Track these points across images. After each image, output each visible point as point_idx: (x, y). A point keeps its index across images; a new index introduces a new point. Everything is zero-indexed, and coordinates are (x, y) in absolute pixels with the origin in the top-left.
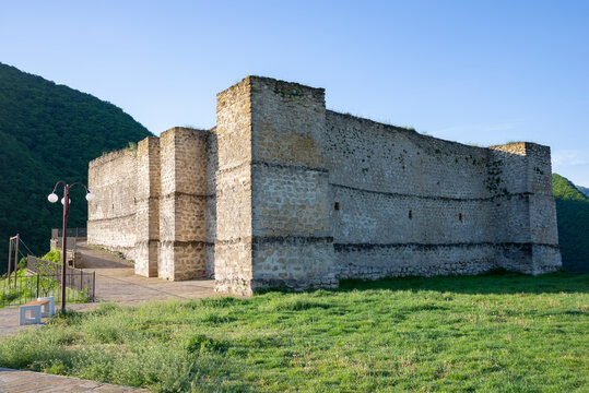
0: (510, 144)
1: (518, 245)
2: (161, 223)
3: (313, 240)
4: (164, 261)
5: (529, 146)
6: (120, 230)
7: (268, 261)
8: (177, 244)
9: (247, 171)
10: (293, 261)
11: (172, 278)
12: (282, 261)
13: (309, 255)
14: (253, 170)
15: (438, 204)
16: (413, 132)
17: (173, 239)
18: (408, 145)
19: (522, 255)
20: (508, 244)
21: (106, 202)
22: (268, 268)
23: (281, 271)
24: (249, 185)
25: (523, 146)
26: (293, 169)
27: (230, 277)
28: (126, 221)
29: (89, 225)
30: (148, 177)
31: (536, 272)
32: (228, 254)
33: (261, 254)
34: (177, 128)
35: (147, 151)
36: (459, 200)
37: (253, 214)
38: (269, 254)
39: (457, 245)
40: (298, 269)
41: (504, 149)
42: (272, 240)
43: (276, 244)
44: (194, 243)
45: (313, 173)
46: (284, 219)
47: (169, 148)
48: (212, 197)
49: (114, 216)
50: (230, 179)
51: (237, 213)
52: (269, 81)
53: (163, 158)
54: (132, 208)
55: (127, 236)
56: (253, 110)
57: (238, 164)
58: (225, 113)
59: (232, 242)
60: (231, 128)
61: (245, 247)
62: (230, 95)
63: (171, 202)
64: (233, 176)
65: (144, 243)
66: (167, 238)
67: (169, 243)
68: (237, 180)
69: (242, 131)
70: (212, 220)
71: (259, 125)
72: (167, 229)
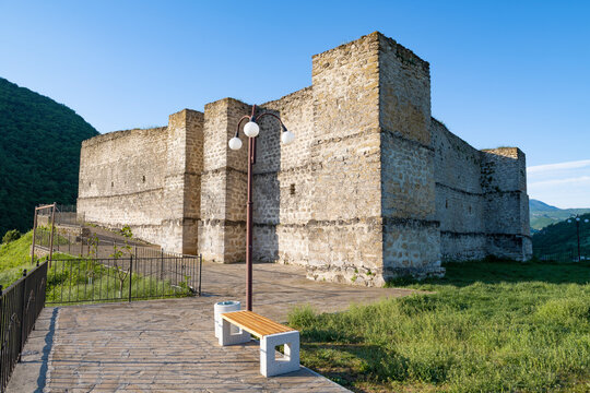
0: (502, 149)
1: (509, 236)
2: (204, 201)
3: (425, 223)
4: (208, 241)
5: (518, 150)
6: (122, 208)
7: (395, 246)
8: (227, 223)
9: (374, 142)
10: (413, 247)
11: (221, 259)
12: (405, 246)
13: (424, 240)
14: (382, 139)
15: (460, 196)
16: (444, 127)
17: (223, 217)
18: (444, 139)
19: (512, 244)
20: (499, 235)
21: (103, 180)
22: (395, 254)
23: (404, 258)
24: (377, 157)
25: (515, 151)
26: (411, 143)
27: (339, 263)
28: (131, 200)
29: (79, 203)
30: (183, 151)
31: (524, 260)
32: (335, 236)
33: (390, 237)
34: (229, 99)
35: (184, 123)
36: (469, 194)
37: (382, 190)
38: (395, 238)
39: (470, 234)
40: (416, 256)
41: (497, 152)
42: (399, 221)
43: (401, 226)
45: (425, 150)
46: (405, 198)
47: (217, 119)
48: (263, 175)
49: (114, 194)
50: (339, 150)
51: (351, 189)
52: (391, 42)
53: (209, 131)
54: (140, 186)
55: (131, 214)
56: (381, 71)
57: (352, 132)
58: (329, 75)
59: (342, 223)
60: (340, 92)
61: (369, 229)
62: (338, 54)
63: (221, 178)
64: (344, 146)
65: (176, 221)
66: (212, 217)
67: (216, 222)
68: (353, 151)
69: (361, 95)
70: (263, 199)
71: (383, 88)
72: (213, 207)
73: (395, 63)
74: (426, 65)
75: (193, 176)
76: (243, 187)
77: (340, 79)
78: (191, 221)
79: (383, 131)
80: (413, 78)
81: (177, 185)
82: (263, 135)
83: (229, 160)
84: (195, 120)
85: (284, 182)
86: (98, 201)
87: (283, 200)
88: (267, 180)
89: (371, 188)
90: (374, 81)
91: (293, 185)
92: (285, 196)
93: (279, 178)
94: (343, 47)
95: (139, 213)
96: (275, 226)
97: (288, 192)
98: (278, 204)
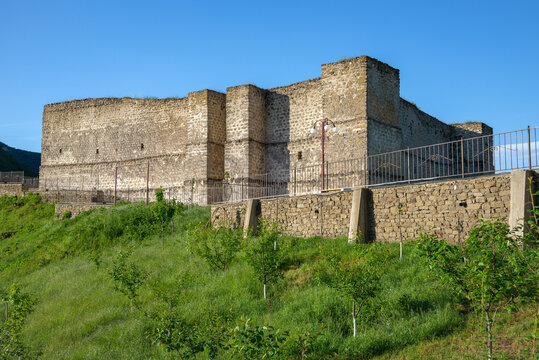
0: (469, 124)
2: (228, 164)
3: (394, 177)
5: (484, 125)
6: (113, 174)
8: (250, 180)
9: (363, 125)
14: (368, 124)
15: (428, 164)
16: (414, 106)
17: (247, 176)
18: (414, 116)
21: (83, 146)
24: (365, 135)
25: (480, 126)
26: (386, 125)
28: (125, 166)
32: (338, 183)
34: (250, 85)
35: (205, 101)
36: (437, 163)
37: (368, 154)
41: (465, 127)
42: (377, 173)
44: (259, 181)
45: (395, 130)
46: (381, 160)
47: (239, 101)
48: (274, 144)
49: (99, 161)
50: (341, 130)
51: (348, 154)
52: (374, 61)
53: (232, 109)
54: (136, 153)
55: (125, 180)
56: (368, 81)
57: (349, 118)
58: (334, 80)
59: (342, 175)
60: (341, 91)
61: (360, 178)
62: (340, 67)
63: (244, 147)
64: (345, 127)
65: (200, 181)
66: (237, 176)
67: (239, 180)
68: (350, 130)
69: (355, 96)
70: (275, 163)
71: (370, 92)
72: (237, 168)
73: (376, 74)
74: (397, 72)
75: (217, 145)
76: (258, 153)
77: (341, 83)
78: (216, 179)
79: (369, 119)
80: (388, 83)
81: (199, 151)
82: (273, 113)
83: (250, 132)
84: (217, 102)
85: (293, 150)
86: (74, 169)
87: (292, 164)
88: (278, 148)
89: (361, 151)
90: (363, 87)
91: (300, 153)
92: (293, 161)
93: (288, 148)
94: (343, 62)
95: (138, 179)
96: (286, 183)
97: (296, 158)
98: (288, 166)
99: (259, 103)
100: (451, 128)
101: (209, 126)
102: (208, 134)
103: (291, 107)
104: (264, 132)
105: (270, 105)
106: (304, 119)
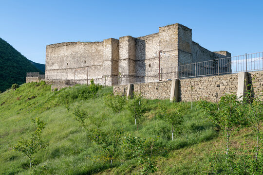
0: (221, 52)
2: (120, 69)
5: (227, 52)
8: (129, 76)
9: (176, 52)
14: (179, 52)
18: (198, 49)
21: (62, 62)
24: (177, 56)
26: (186, 52)
28: (78, 70)
29: (46, 72)
34: (129, 36)
35: (111, 43)
36: (207, 68)
37: (178, 65)
41: (219, 53)
42: (182, 73)
44: (133, 76)
45: (189, 54)
46: (184, 67)
47: (125, 43)
48: (139, 61)
49: (68, 68)
50: (167, 54)
51: (170, 65)
52: (181, 25)
53: (122, 46)
54: (83, 65)
55: (79, 76)
56: (178, 34)
57: (170, 50)
58: (164, 34)
59: (168, 73)
60: (167, 38)
61: (175, 75)
62: (167, 28)
63: (127, 62)
64: (168, 53)
65: (109, 76)
66: (124, 74)
67: (125, 76)
68: (171, 55)
69: (173, 40)
70: (139, 68)
71: (179, 39)
72: (124, 70)
73: (182, 31)
74: (191, 30)
75: (115, 61)
76: (132, 64)
77: (167, 35)
78: (115, 75)
79: (179, 50)
80: (187, 35)
81: (108, 64)
82: (139, 48)
83: (129, 56)
84: (116, 43)
85: (147, 63)
86: (58, 71)
87: (146, 69)
88: (141, 62)
89: (176, 64)
90: (177, 37)
91: (150, 64)
92: (147, 68)
93: (145, 62)
94: (168, 26)
95: (83, 75)
96: (144, 77)
97: (148, 66)
98: (145, 70)
99: (133, 43)
100: (213, 53)
101: (112, 53)
102: (112, 56)
103: (146, 45)
104: (135, 56)
105: (137, 44)
106: (151, 50)
